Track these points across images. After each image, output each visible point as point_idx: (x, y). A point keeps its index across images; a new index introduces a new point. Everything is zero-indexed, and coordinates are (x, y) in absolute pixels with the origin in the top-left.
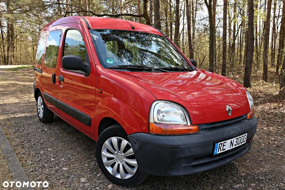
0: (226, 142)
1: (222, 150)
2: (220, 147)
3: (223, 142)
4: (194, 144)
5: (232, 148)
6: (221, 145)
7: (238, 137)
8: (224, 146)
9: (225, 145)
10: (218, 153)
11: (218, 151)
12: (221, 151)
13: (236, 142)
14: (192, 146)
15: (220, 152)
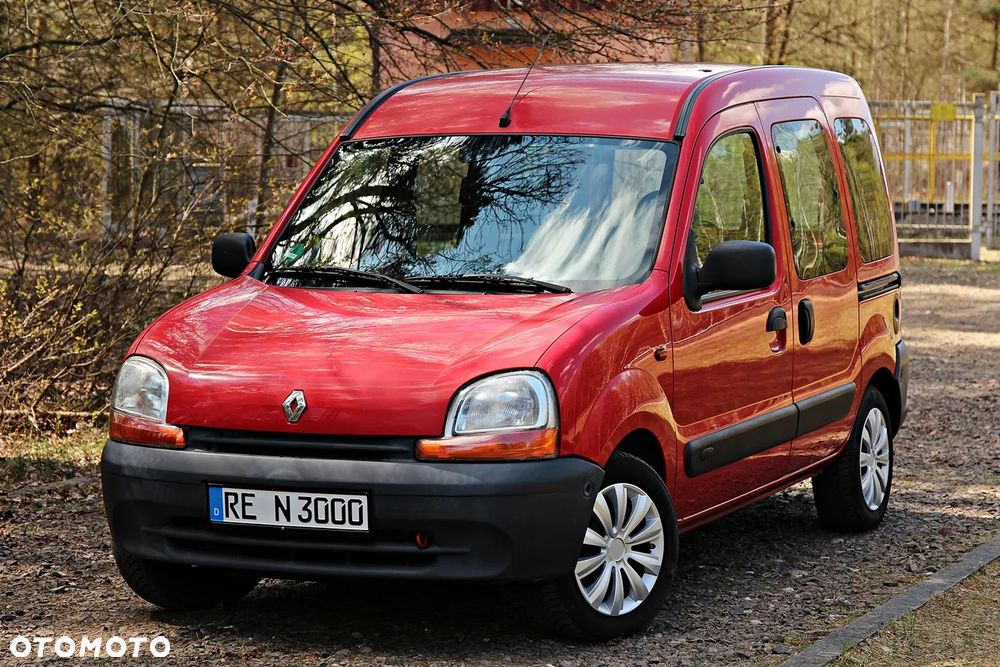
0: (253, 495)
1: (240, 514)
2: (232, 505)
3: (239, 492)
4: (149, 471)
5: (283, 522)
6: (231, 499)
7: (313, 496)
8: (244, 504)
9: (251, 504)
10: (225, 520)
11: (227, 516)
12: (237, 517)
13: (305, 508)
14: (145, 475)
15: (232, 519)
